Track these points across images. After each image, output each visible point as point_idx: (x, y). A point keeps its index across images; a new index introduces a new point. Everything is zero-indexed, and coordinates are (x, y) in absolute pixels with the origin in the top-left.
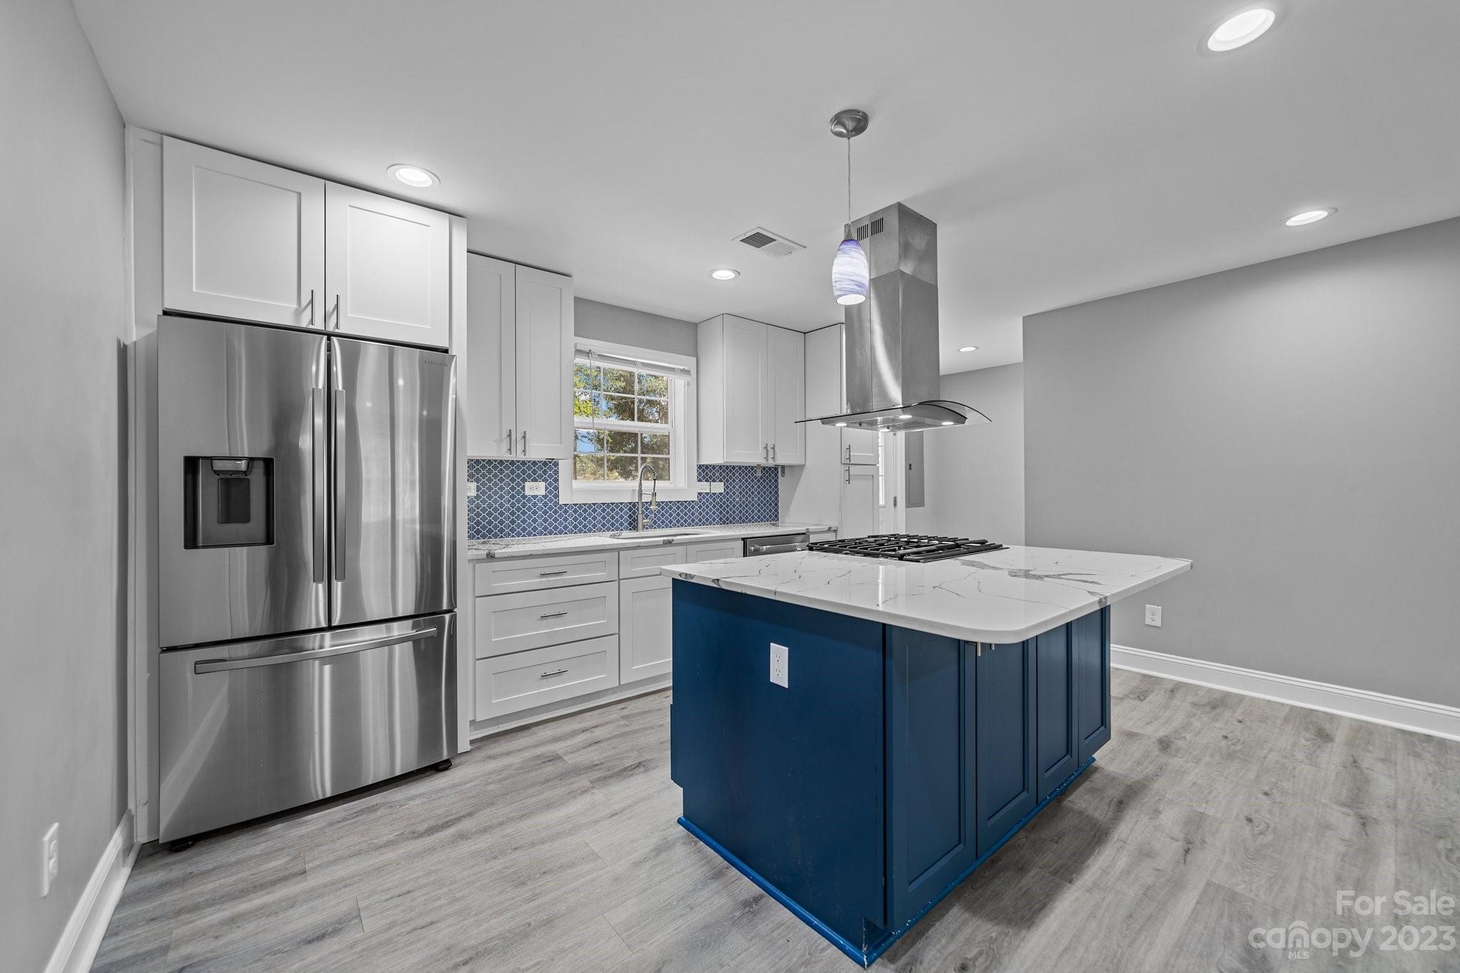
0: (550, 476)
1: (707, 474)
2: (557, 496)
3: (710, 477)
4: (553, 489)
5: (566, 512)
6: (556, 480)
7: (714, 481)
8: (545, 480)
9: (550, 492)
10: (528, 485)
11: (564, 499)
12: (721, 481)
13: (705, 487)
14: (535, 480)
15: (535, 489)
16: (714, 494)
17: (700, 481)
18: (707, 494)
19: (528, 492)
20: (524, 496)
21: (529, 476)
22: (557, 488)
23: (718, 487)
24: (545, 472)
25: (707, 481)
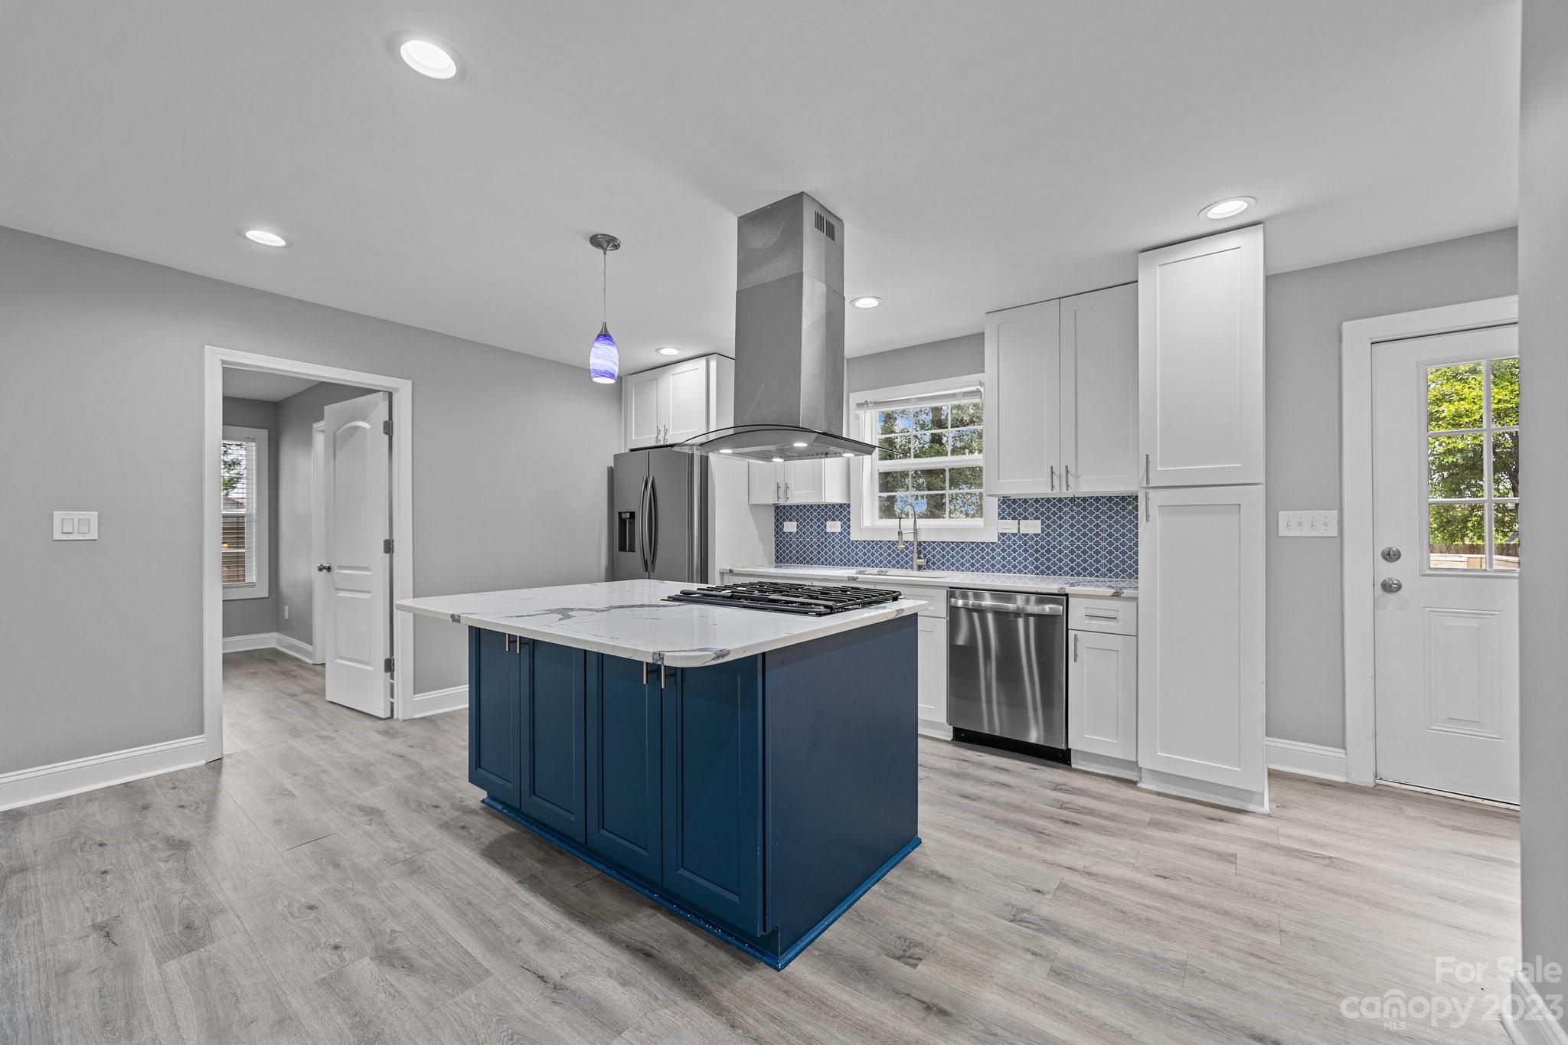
0: (845, 516)
1: (1014, 510)
2: (849, 533)
3: (1020, 514)
4: (846, 527)
5: (857, 547)
6: (849, 520)
7: (1025, 518)
8: (841, 520)
9: (845, 530)
10: (828, 523)
11: (853, 538)
12: (1037, 518)
13: (1010, 526)
14: (833, 520)
15: (834, 527)
16: (1025, 535)
17: (1004, 518)
18: (1014, 535)
19: (828, 530)
20: (826, 533)
21: (830, 516)
22: (849, 527)
23: (1032, 527)
24: (841, 513)
25: (1014, 518)
